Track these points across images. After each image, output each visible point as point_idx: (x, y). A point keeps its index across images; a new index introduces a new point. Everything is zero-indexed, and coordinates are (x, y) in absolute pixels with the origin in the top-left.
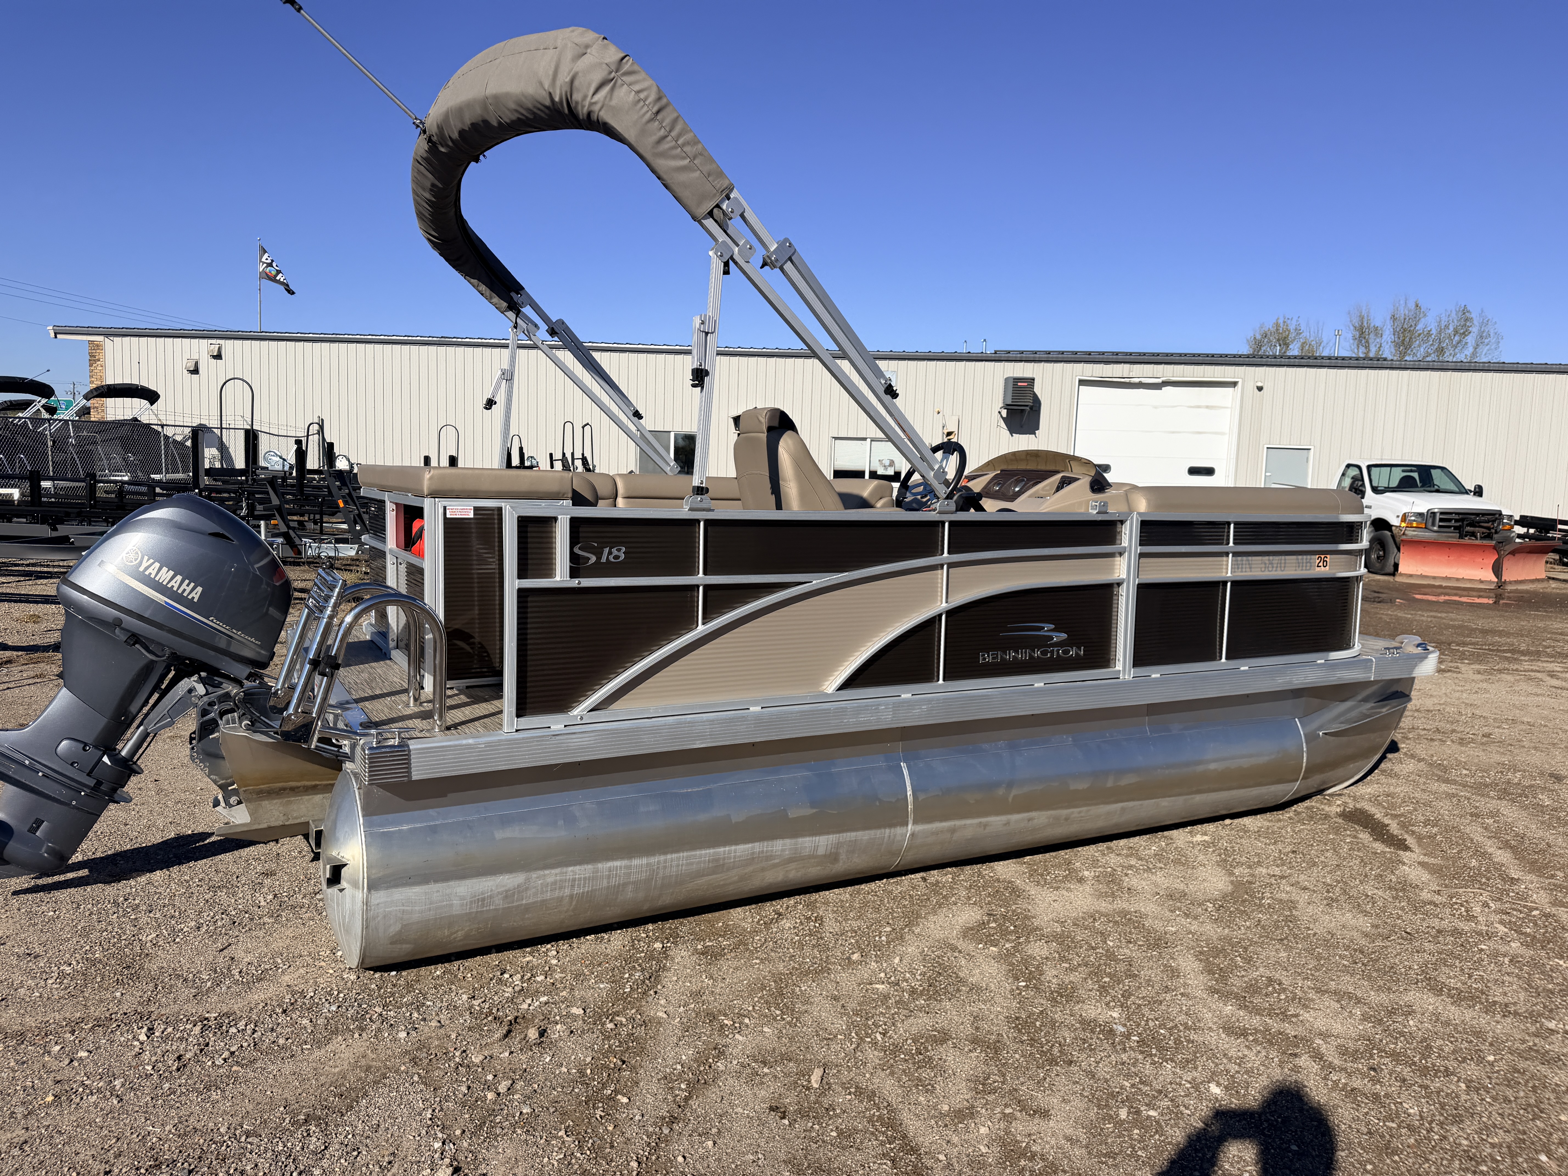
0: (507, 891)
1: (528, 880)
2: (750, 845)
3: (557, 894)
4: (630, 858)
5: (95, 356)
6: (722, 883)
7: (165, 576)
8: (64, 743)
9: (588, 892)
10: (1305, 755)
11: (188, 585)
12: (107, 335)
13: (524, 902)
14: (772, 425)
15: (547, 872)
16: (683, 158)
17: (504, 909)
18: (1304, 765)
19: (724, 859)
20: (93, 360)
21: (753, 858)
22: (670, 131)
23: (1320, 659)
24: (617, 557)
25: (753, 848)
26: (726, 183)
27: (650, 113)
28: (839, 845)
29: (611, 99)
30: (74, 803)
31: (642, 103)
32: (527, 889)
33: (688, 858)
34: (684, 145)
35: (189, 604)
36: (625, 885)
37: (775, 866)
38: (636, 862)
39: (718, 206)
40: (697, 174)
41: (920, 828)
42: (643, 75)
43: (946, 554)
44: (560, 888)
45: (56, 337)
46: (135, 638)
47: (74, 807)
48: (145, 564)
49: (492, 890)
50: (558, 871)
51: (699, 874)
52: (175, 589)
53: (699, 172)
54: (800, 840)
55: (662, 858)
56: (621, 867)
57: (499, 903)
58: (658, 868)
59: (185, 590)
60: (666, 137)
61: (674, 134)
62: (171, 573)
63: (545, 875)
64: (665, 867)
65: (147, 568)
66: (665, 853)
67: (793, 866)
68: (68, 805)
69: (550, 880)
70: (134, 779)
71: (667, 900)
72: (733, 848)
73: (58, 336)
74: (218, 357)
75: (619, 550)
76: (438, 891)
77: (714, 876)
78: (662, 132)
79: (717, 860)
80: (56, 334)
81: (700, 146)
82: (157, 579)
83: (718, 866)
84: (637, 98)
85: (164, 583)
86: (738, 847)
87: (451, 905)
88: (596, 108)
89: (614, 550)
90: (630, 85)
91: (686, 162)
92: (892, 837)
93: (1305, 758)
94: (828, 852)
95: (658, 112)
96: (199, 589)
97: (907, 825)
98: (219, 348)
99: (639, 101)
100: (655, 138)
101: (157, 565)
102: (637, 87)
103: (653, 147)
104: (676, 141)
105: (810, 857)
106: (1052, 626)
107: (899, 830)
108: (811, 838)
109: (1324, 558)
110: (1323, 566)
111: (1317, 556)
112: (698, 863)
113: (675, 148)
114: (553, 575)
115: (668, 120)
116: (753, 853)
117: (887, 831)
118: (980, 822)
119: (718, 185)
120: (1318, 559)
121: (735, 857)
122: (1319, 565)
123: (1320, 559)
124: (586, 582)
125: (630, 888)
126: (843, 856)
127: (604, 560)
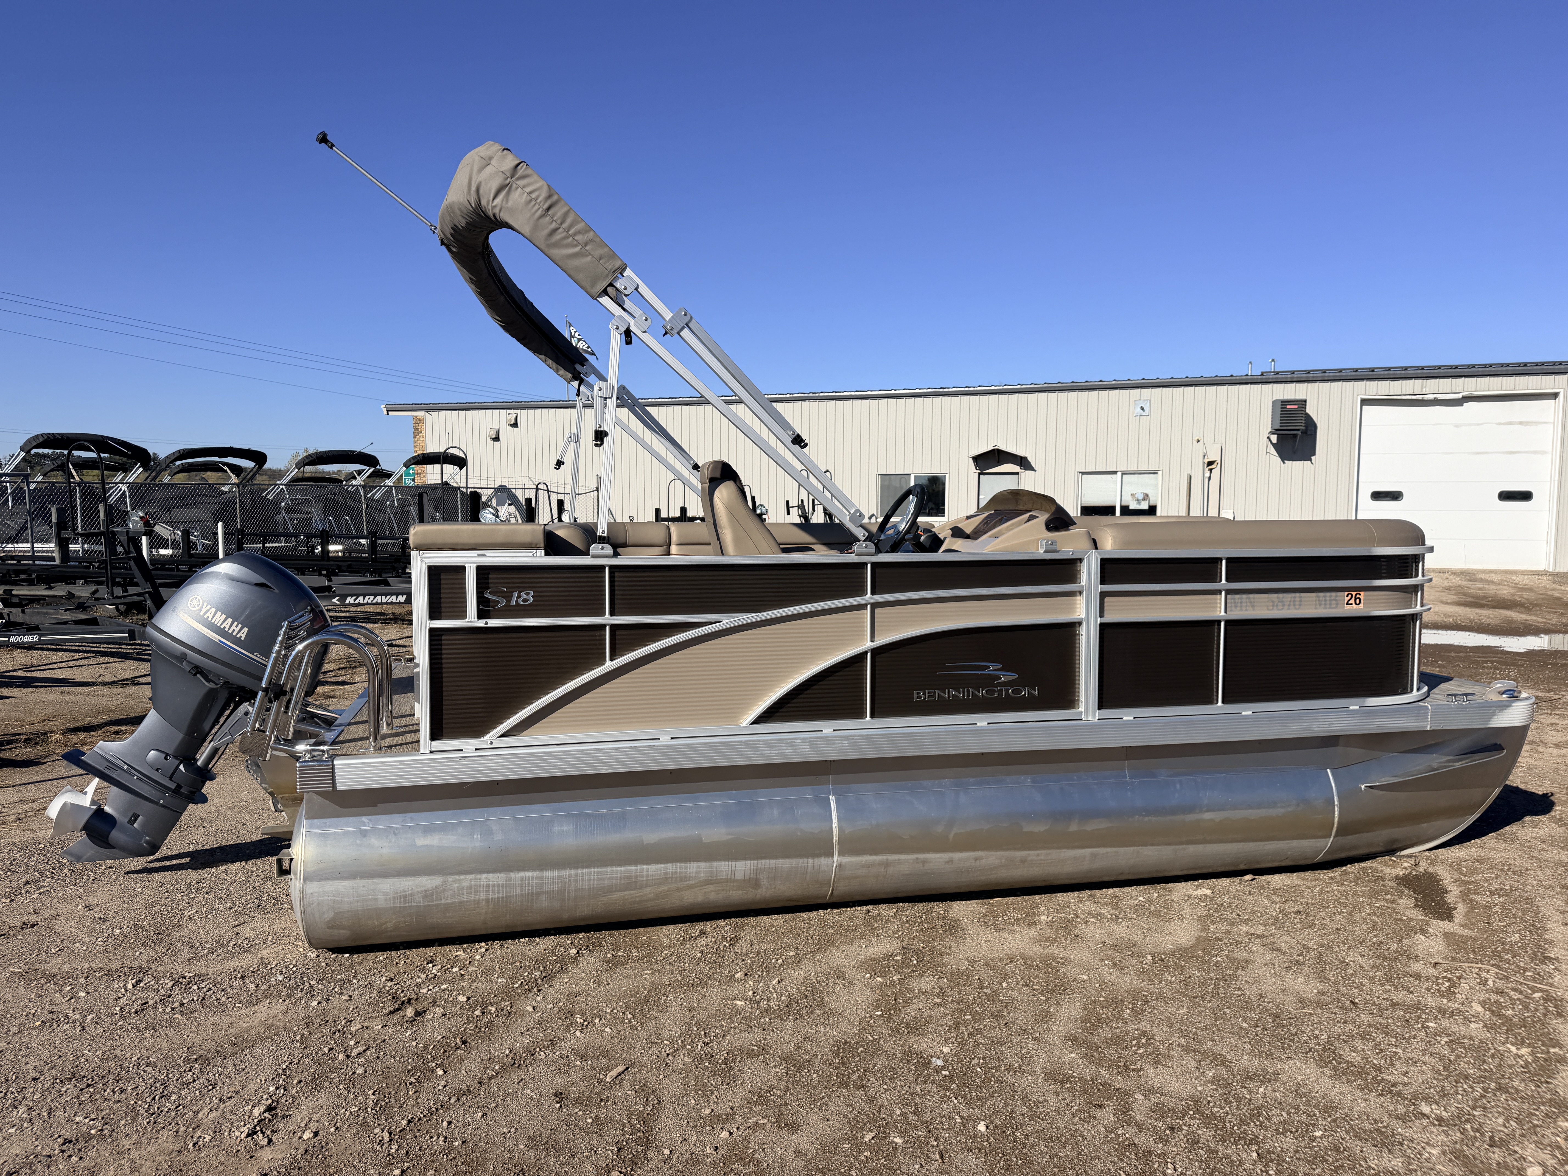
0: (426, 891)
1: (445, 882)
2: (663, 866)
3: (473, 897)
4: (542, 870)
5: (418, 429)
6: (637, 899)
7: (219, 619)
8: (153, 752)
9: (503, 898)
10: (1336, 808)
11: (236, 627)
12: (427, 410)
13: (443, 902)
14: (713, 476)
15: (462, 877)
16: (576, 246)
17: (425, 906)
18: (1336, 820)
19: (636, 877)
20: (416, 432)
21: (667, 878)
22: (561, 224)
23: (1353, 705)
24: (525, 600)
25: (666, 869)
26: (618, 264)
27: (541, 209)
28: (757, 871)
29: (507, 202)
30: (162, 802)
31: (533, 202)
32: (444, 890)
33: (598, 873)
34: (575, 234)
35: (237, 641)
36: (539, 894)
37: (690, 887)
38: (547, 874)
39: (611, 285)
40: (589, 258)
41: (847, 859)
42: (535, 177)
43: (869, 595)
44: (476, 892)
45: (388, 414)
46: (198, 670)
47: (162, 806)
48: (204, 610)
49: (412, 889)
50: (472, 877)
51: (611, 889)
52: (226, 629)
53: (590, 257)
54: (715, 864)
55: (573, 872)
56: (533, 878)
57: (419, 900)
58: (570, 881)
59: (234, 630)
61: (564, 226)
62: (224, 616)
63: (460, 880)
64: (576, 881)
65: (205, 613)
66: (577, 868)
67: (710, 888)
68: (157, 803)
69: (466, 884)
70: (208, 784)
71: (584, 910)
72: (645, 867)
74: (515, 425)
75: (527, 594)
76: (363, 886)
77: (628, 893)
78: (554, 225)
79: (629, 877)
80: (388, 411)
81: (591, 234)
82: (213, 621)
83: (631, 884)
84: (529, 198)
85: (219, 625)
86: (650, 867)
87: (376, 900)
88: (497, 211)
89: (523, 595)
90: (523, 187)
91: (577, 249)
92: (813, 868)
93: (1336, 813)
94: (747, 877)
95: (549, 209)
96: (246, 630)
97: (832, 856)
98: (516, 418)
99: (531, 200)
100: (546, 231)
101: (213, 610)
102: (528, 189)
103: (546, 240)
104: (567, 232)
105: (727, 881)
106: (1000, 666)
107: (824, 860)
108: (727, 863)
109: (1356, 595)
110: (1356, 603)
111: (1346, 593)
112: (609, 879)
113: (566, 237)
114: (463, 615)
115: (559, 214)
116: (666, 873)
117: (811, 861)
118: (917, 858)
119: (610, 267)
120: (1347, 596)
121: (647, 876)
122: (1350, 602)
123: (1350, 596)
124: (493, 623)
125: (544, 897)
126: (764, 882)
127: (513, 603)
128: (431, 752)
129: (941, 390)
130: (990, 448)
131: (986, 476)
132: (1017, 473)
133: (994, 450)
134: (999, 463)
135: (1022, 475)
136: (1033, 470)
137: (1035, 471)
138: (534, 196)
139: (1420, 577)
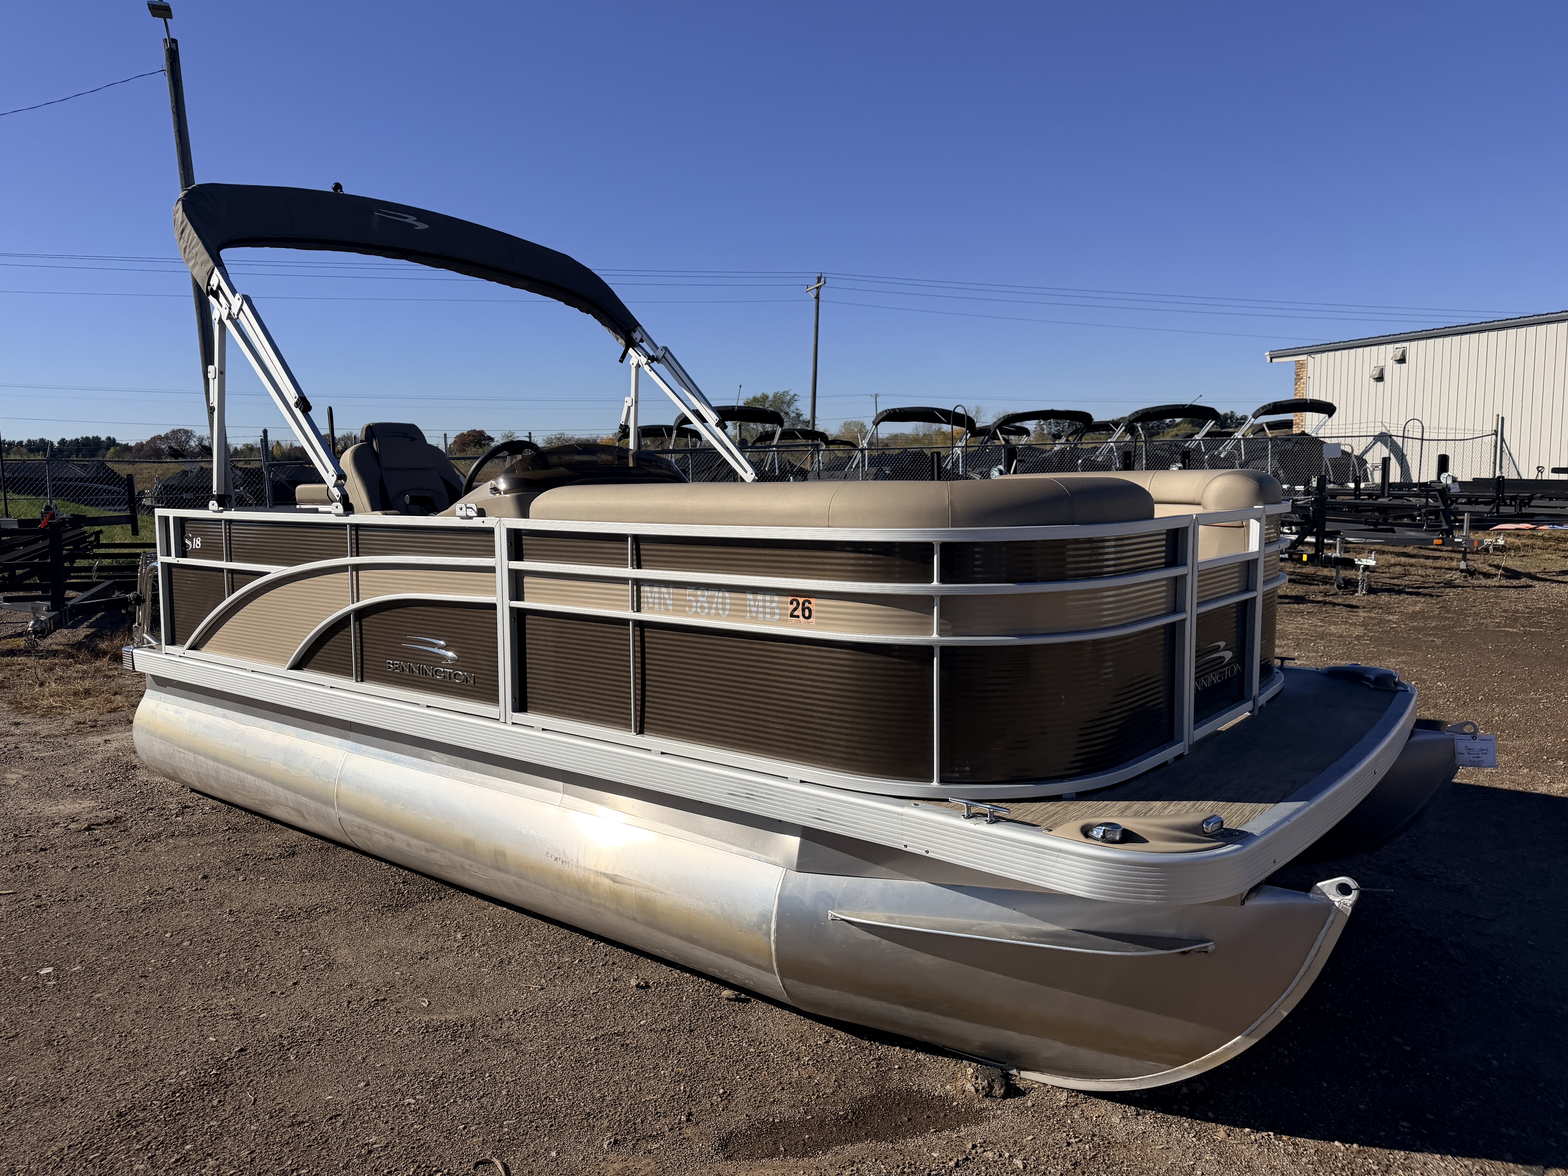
5: (1299, 375)
10: (773, 930)
12: (1309, 354)
20: (1298, 378)
24: (198, 545)
34: (193, 247)
43: (349, 556)
45: (1271, 361)
60: (187, 246)
61: (189, 243)
73: (1273, 360)
74: (1402, 360)
75: (199, 540)
78: (186, 243)
80: (1271, 358)
92: (328, 815)
93: (772, 938)
95: (183, 231)
97: (334, 808)
102: (178, 220)
104: (191, 246)
106: (444, 645)
109: (804, 604)
110: (804, 617)
111: (790, 599)
113: (191, 251)
114: (171, 554)
115: (187, 233)
117: (323, 807)
118: (386, 832)
119: (206, 270)
122: (795, 613)
123: (795, 603)
124: (182, 561)
127: (194, 546)
128: (166, 653)
138: (179, 225)
139: (935, 583)
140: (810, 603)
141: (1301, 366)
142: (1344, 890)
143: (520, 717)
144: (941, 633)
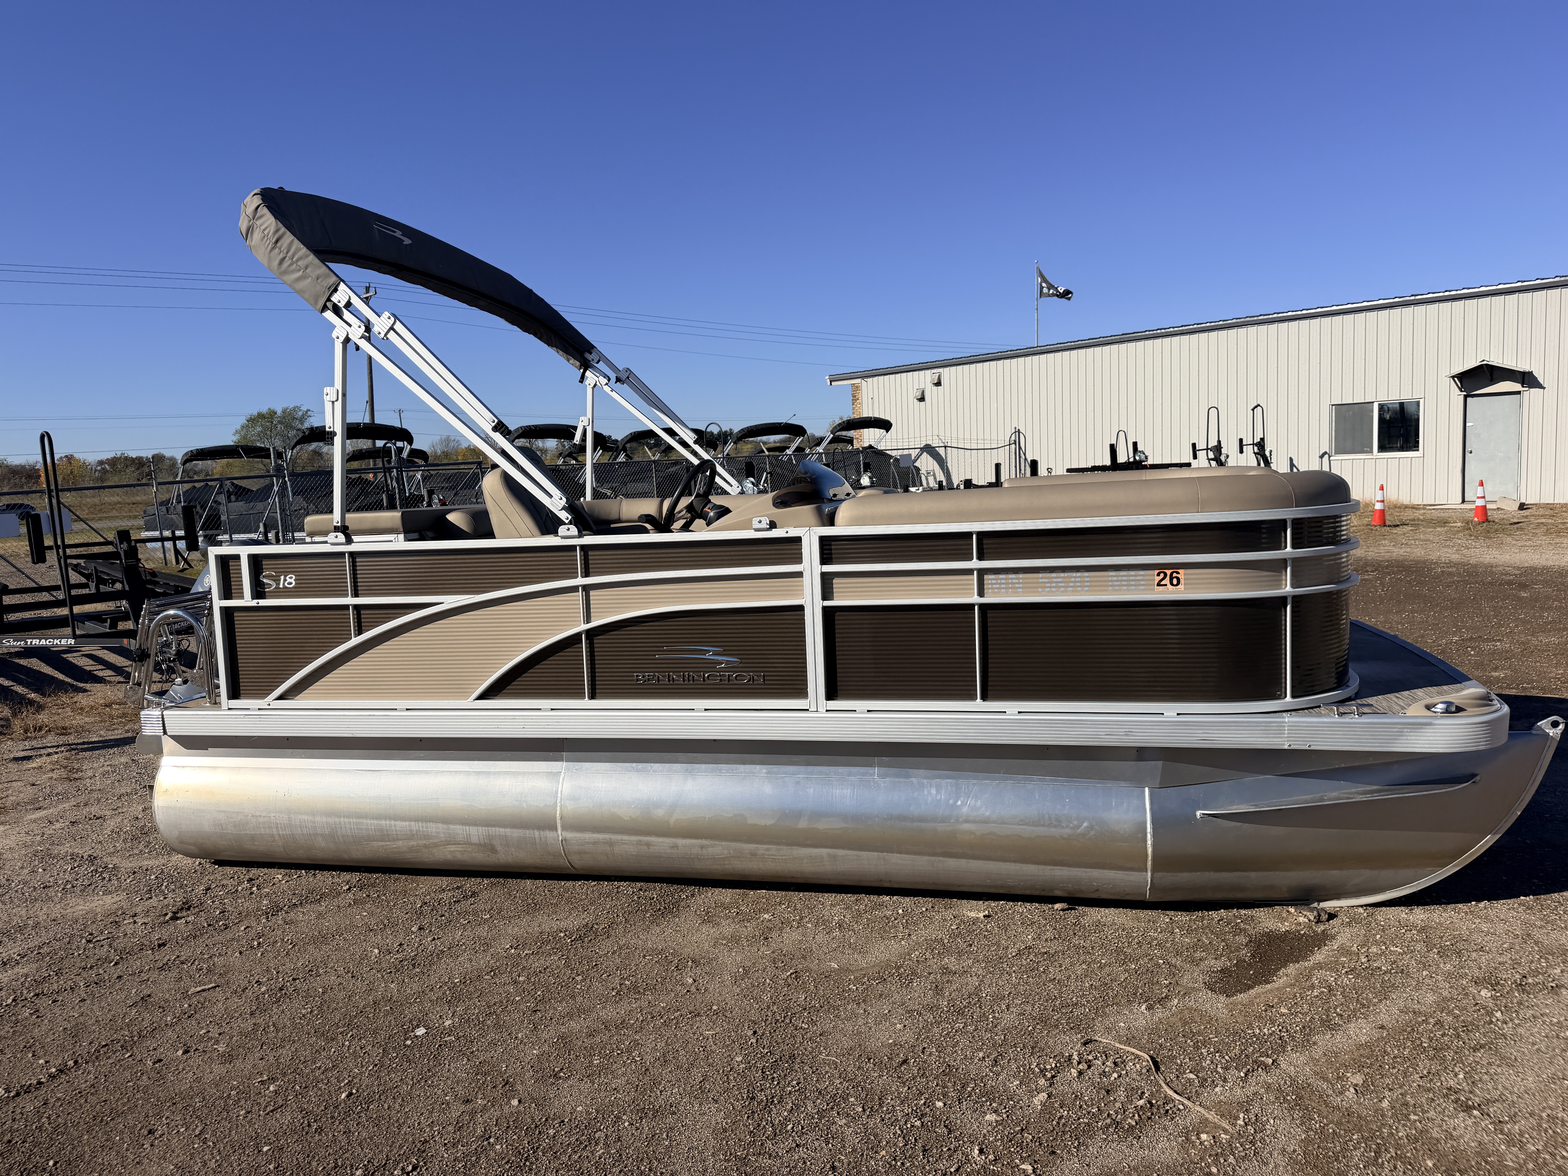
0: (233, 824)
2: (408, 823)
3: (267, 833)
4: (315, 816)
5: (856, 396)
6: (395, 851)
9: (289, 836)
10: (1149, 836)
12: (863, 377)
13: (247, 834)
15: (257, 815)
16: (299, 270)
17: (236, 834)
18: (1150, 850)
19: (387, 830)
20: (855, 399)
21: (413, 835)
23: (1171, 710)
24: (290, 583)
25: (410, 826)
27: (271, 243)
28: (490, 838)
31: (266, 238)
33: (356, 823)
34: (298, 260)
36: (316, 835)
37: (436, 845)
38: (318, 819)
39: (329, 299)
41: (569, 835)
43: (580, 577)
44: (269, 827)
49: (225, 820)
51: (370, 839)
54: (452, 827)
55: (337, 820)
56: (307, 822)
58: (336, 828)
60: (285, 257)
61: (290, 254)
63: (256, 817)
64: (341, 828)
67: (452, 848)
69: (260, 821)
71: (355, 855)
72: (394, 823)
73: (833, 383)
74: (938, 384)
77: (384, 844)
78: (281, 256)
79: (382, 830)
80: (831, 382)
83: (385, 836)
84: (262, 235)
86: (396, 823)
89: (288, 578)
90: (261, 226)
91: (301, 273)
92: (543, 839)
93: (1149, 842)
94: (482, 842)
95: (277, 242)
97: (557, 830)
98: (939, 376)
100: (276, 261)
102: (263, 227)
103: (278, 268)
104: (292, 259)
105: (464, 843)
106: (720, 650)
107: (549, 834)
108: (461, 827)
109: (1171, 574)
110: (1172, 584)
111: (1157, 572)
112: (366, 829)
113: (291, 264)
114: (241, 597)
115: (285, 245)
116: (411, 830)
117: (537, 833)
118: (640, 840)
119: (325, 284)
120: (1158, 575)
121: (396, 831)
122: (1163, 583)
123: (1162, 575)
124: (263, 603)
125: (320, 839)
126: (499, 848)
127: (281, 586)
128: (229, 709)
129: (1413, 298)
130: (1479, 364)
131: (1475, 399)
132: (1519, 393)
133: (1482, 365)
134: (1493, 381)
135: (1526, 394)
136: (1541, 386)
137: (1544, 388)
138: (266, 232)
139: (1289, 549)
140: (1178, 573)
141: (856, 388)
142: (1555, 724)
143: (834, 704)
144: (1293, 586)
